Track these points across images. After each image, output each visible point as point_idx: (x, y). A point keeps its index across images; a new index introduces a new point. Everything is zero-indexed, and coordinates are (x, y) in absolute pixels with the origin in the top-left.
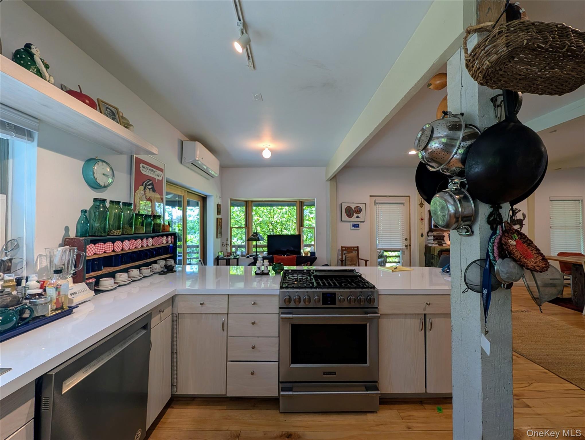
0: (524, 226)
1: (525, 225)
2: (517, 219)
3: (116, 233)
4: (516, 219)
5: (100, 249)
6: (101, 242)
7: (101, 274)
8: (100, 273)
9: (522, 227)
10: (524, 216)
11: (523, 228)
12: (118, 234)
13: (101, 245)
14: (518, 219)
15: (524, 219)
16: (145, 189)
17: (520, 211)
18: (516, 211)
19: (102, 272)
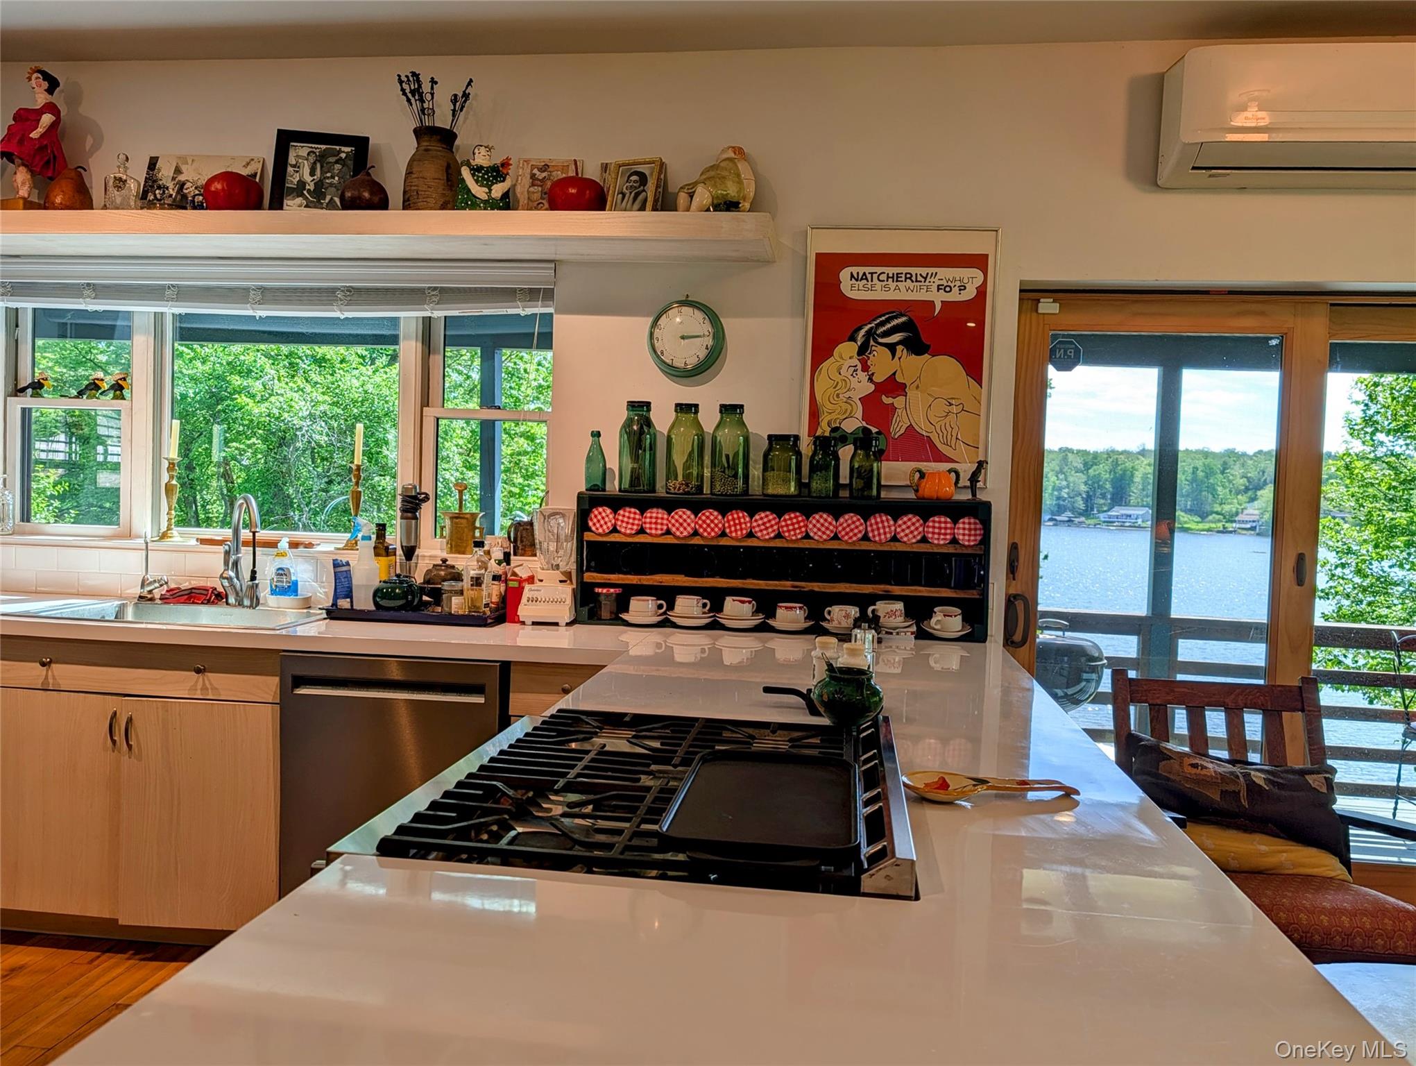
3: (675, 488)
5: (628, 523)
6: (631, 507)
7: (635, 582)
8: (633, 579)
12: (676, 491)
13: (630, 512)
16: (863, 350)
19: (640, 580)
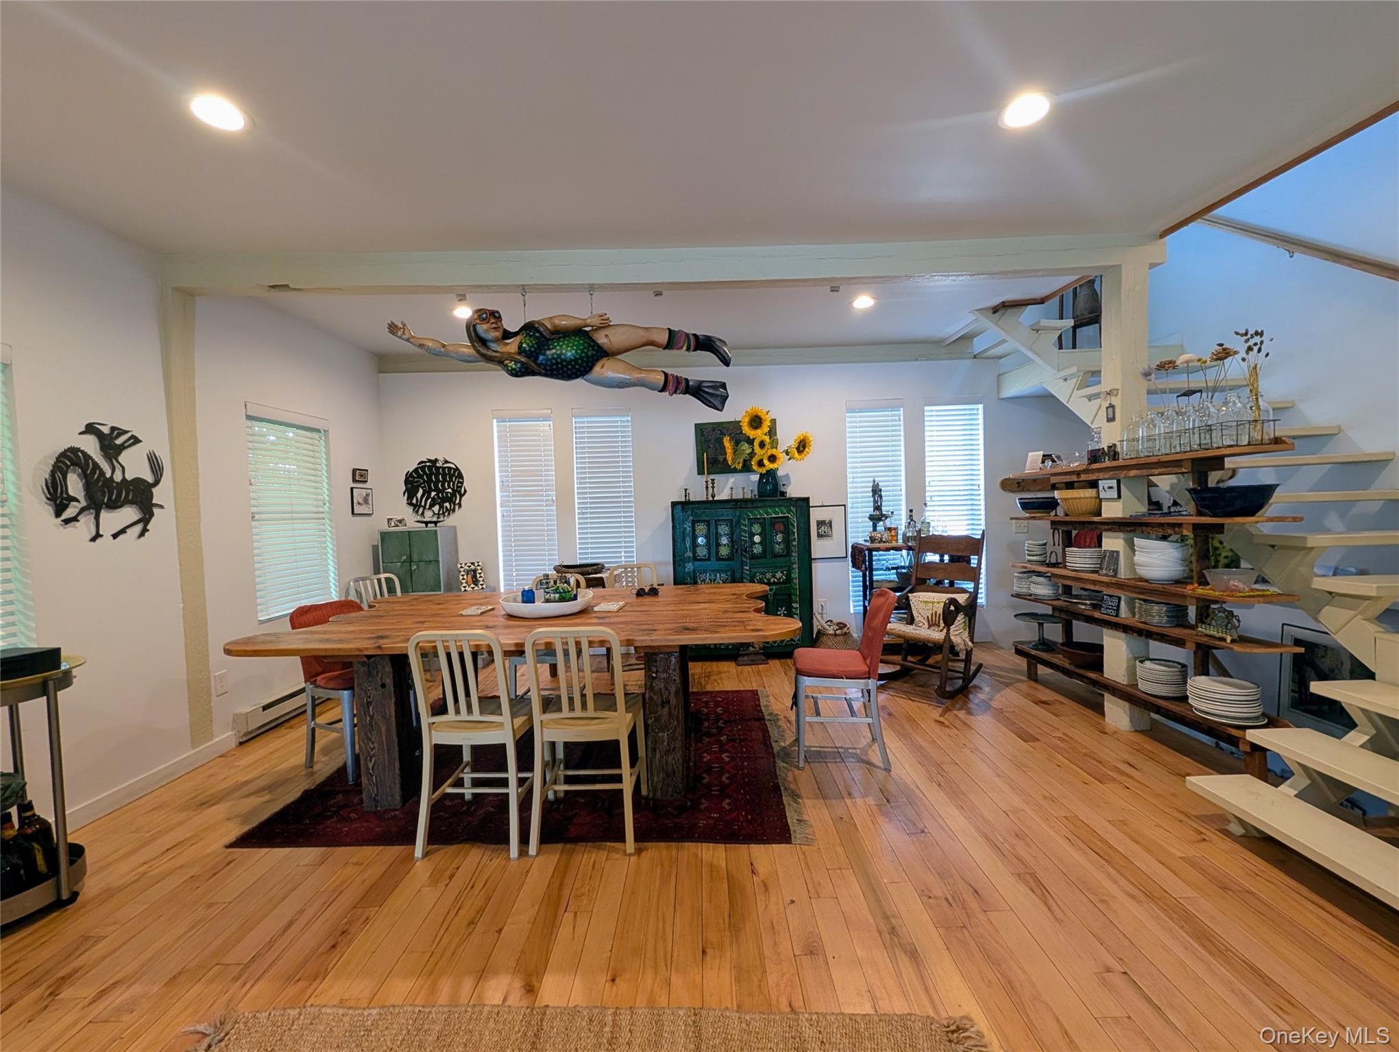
0: (155, 510)
1: (161, 507)
2: (124, 479)
4: (118, 477)
9: (152, 515)
10: (156, 466)
11: (153, 520)
14: (129, 477)
15: (157, 482)
17: (136, 441)
18: (119, 441)
